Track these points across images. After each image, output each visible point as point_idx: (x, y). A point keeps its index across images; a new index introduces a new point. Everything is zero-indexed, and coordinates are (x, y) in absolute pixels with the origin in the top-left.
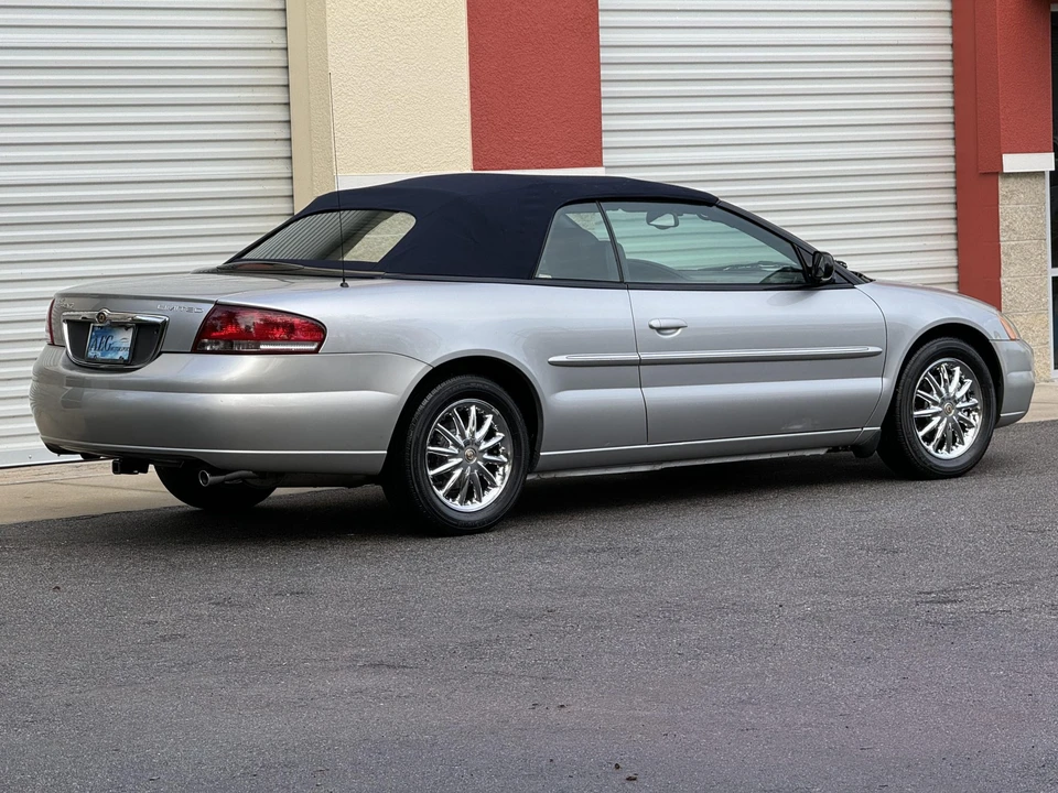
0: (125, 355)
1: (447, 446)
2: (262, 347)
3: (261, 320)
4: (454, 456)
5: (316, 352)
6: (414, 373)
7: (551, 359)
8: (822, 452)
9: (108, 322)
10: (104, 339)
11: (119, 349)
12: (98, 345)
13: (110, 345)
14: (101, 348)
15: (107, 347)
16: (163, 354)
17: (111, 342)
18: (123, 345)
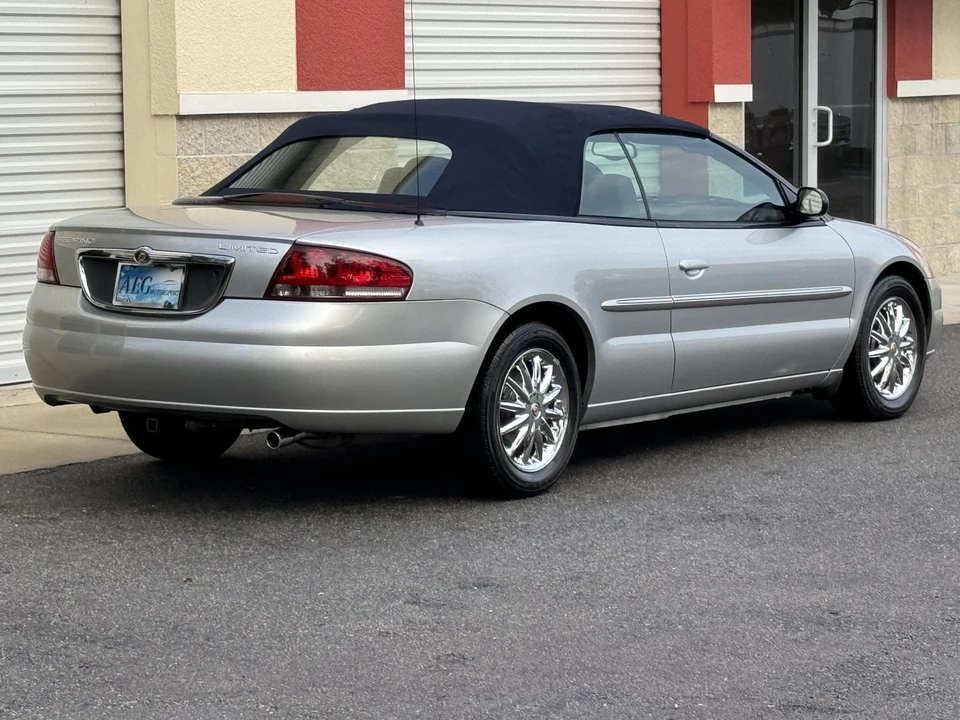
0: (174, 300)
1: (514, 400)
2: (348, 294)
3: (332, 260)
4: (521, 411)
5: (403, 299)
6: (494, 320)
7: (604, 304)
8: (788, 395)
9: (150, 262)
10: (139, 281)
11: (163, 292)
12: (131, 287)
13: (149, 287)
14: (136, 291)
15: (145, 290)
16: (226, 300)
17: (150, 284)
18: (169, 288)
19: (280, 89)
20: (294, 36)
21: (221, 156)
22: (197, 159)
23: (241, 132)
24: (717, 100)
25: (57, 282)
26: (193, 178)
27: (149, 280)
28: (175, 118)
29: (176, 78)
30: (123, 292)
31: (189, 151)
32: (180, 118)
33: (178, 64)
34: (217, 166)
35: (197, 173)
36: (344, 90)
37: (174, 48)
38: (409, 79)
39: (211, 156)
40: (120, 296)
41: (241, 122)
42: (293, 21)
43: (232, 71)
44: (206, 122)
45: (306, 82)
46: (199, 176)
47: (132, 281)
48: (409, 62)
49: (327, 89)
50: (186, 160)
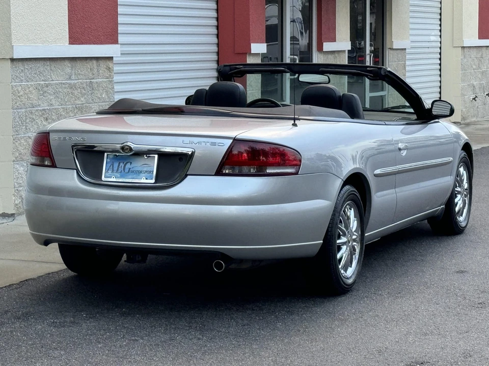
2: (268, 171)
5: (296, 173)
10: (122, 164)
11: (141, 172)
12: (115, 169)
13: (130, 169)
14: (120, 171)
15: (127, 170)
16: (189, 177)
17: (131, 167)
18: (145, 169)
19: (61, 43)
20: (67, 12)
21: (33, 83)
22: (21, 85)
23: (42, 69)
24: (252, 52)
25: (53, 166)
26: (19, 97)
27: (129, 164)
28: (9, 61)
29: (10, 36)
30: (110, 171)
31: (17, 81)
32: (12, 60)
33: (12, 27)
34: (31, 89)
35: (21, 93)
36: (91, 44)
37: (10, 18)
38: (121, 39)
39: (27, 83)
40: (107, 175)
41: (42, 63)
43: (38, 32)
44: (25, 63)
45: (74, 39)
46: (22, 96)
47: (116, 165)
48: (121, 29)
49: (82, 43)
50: (15, 86)
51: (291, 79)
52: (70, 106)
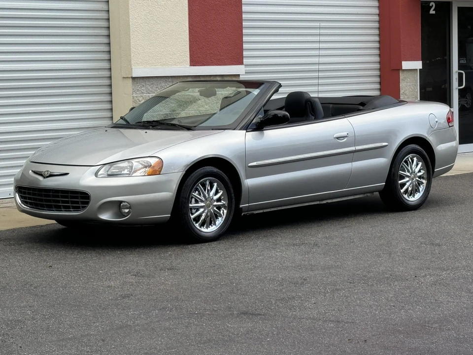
19: (181, 65)
20: (188, 43)
22: (142, 96)
23: (163, 84)
24: (403, 69)
28: (131, 79)
29: (131, 61)
31: (138, 93)
32: (134, 78)
33: (132, 55)
36: (213, 65)
37: (130, 48)
38: (245, 61)
39: (149, 95)
41: (163, 80)
42: (188, 36)
43: (158, 58)
44: (147, 80)
45: (194, 62)
48: (245, 53)
49: (204, 65)
50: (137, 97)
51: (459, 90)
52: (193, 112)
